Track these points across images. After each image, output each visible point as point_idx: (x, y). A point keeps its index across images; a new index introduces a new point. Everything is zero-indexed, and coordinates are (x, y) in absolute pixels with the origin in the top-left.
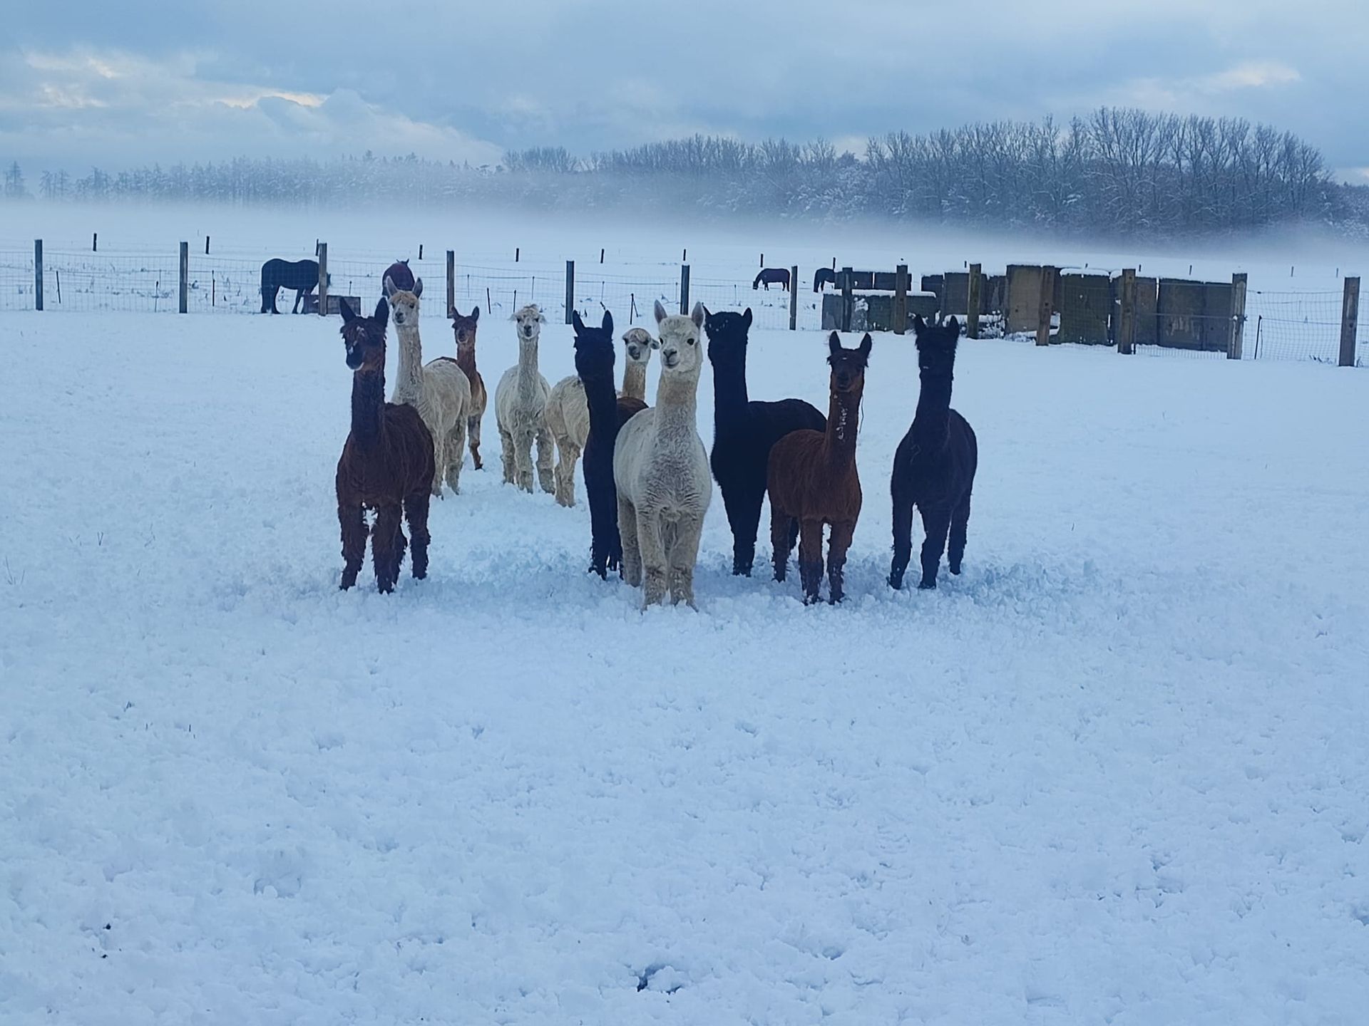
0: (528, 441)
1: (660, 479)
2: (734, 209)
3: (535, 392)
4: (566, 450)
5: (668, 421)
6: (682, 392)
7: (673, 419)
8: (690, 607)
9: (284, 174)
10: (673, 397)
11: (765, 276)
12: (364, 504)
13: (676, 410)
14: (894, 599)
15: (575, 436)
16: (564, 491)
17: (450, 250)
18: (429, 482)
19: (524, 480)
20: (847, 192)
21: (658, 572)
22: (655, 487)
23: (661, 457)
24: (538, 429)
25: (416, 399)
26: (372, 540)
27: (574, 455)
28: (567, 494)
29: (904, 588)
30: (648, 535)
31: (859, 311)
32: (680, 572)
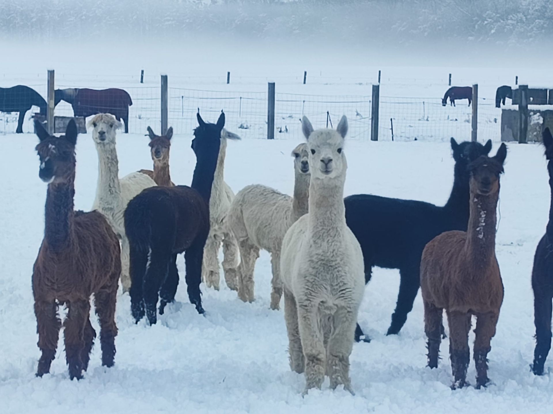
0: (215, 244)
1: (316, 276)
2: (426, 34)
3: (220, 200)
4: (246, 250)
5: (319, 224)
6: (330, 196)
7: (324, 222)
8: (347, 390)
9: (22, 9)
10: (322, 202)
11: (453, 94)
12: (57, 301)
13: (326, 214)
14: (534, 384)
15: (255, 238)
16: (245, 288)
17: (164, 74)
18: (116, 280)
19: (212, 279)
20: (529, 17)
21: (318, 359)
22: (311, 283)
23: (315, 256)
24: (224, 233)
25: (114, 207)
26: (65, 332)
27: (254, 256)
28: (247, 291)
29: (546, 373)
30: (308, 326)
31: (534, 124)
32: (338, 359)
